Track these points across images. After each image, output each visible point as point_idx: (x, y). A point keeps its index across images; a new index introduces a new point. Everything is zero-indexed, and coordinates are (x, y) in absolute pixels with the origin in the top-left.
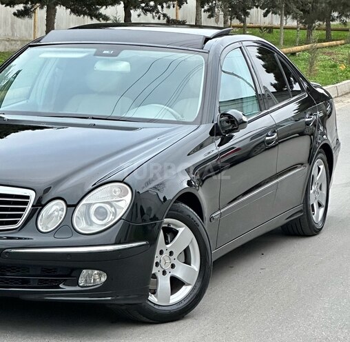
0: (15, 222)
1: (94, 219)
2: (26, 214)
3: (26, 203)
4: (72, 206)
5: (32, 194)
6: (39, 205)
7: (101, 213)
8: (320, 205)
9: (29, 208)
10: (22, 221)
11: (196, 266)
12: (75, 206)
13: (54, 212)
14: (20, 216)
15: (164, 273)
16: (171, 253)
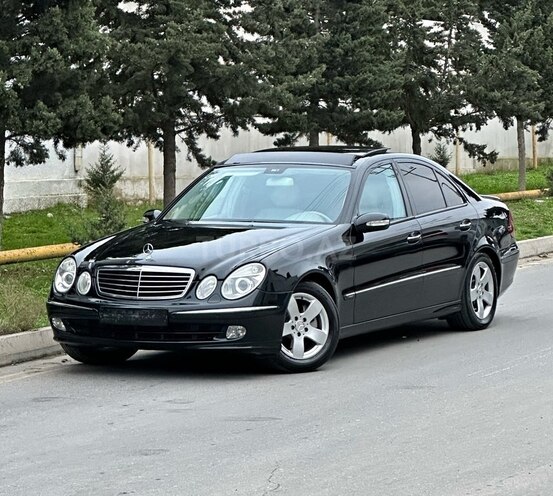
0: (180, 293)
1: (238, 289)
2: (188, 287)
3: (188, 279)
4: (221, 280)
5: (192, 273)
6: (198, 280)
7: (243, 286)
8: (485, 304)
9: (190, 282)
10: (185, 291)
11: (325, 330)
12: (224, 280)
13: (208, 285)
14: (184, 288)
15: (299, 334)
16: (305, 320)
